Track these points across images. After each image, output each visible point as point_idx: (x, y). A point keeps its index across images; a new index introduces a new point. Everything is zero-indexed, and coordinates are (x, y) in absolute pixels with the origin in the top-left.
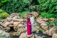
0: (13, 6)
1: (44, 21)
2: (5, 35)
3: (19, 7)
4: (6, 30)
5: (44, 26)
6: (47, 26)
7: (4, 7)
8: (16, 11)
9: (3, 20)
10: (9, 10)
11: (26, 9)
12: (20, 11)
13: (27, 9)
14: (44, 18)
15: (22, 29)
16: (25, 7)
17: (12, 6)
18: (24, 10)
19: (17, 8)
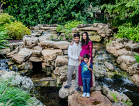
0: (39, 4)
1: (128, 49)
2: (21, 84)
3: (56, 8)
4: (23, 72)
5: (128, 63)
6: (137, 64)
7: (15, 6)
8: (49, 19)
9: (14, 44)
10: (27, 16)
11: (77, 15)
12: (60, 19)
13: (80, 13)
14: (127, 41)
15: (65, 69)
16: (73, 10)
17: (36, 5)
18: (71, 16)
19: (52, 11)
